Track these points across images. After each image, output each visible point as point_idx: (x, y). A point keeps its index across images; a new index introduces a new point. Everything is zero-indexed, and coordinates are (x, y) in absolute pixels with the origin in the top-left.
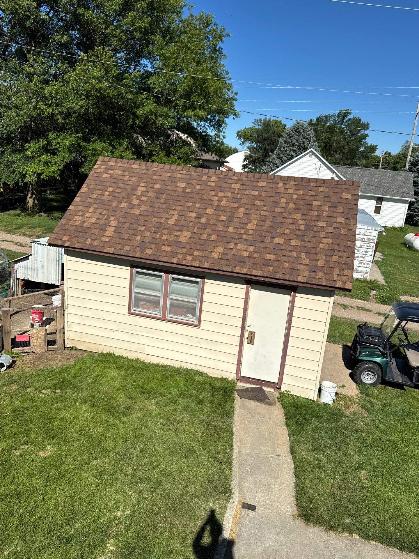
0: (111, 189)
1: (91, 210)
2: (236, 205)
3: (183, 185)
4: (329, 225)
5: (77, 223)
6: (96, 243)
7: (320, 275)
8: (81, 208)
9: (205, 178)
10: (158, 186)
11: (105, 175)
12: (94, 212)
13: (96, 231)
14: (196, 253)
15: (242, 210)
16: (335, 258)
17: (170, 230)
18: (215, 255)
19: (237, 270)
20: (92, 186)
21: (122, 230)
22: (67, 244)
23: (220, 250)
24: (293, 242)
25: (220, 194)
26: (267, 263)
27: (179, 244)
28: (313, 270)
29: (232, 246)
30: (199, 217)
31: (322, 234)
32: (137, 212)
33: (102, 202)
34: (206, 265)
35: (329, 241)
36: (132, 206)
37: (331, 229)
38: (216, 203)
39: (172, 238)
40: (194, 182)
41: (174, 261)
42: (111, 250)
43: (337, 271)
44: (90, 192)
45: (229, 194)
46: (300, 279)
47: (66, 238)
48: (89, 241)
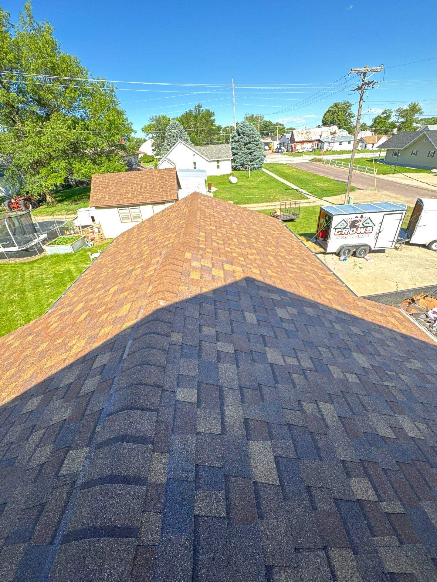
0: (101, 185)
1: (98, 193)
2: (142, 182)
3: (123, 179)
4: (169, 183)
5: (96, 199)
6: (104, 203)
7: (169, 197)
8: (94, 194)
9: (130, 175)
10: (116, 181)
11: (97, 181)
12: (99, 194)
13: (103, 200)
14: (135, 199)
15: (144, 183)
16: (172, 192)
17: (125, 195)
18: (140, 199)
19: (147, 201)
20: (94, 186)
21: (110, 198)
22: (96, 206)
23: (141, 197)
24: (161, 190)
25: (136, 179)
26: (155, 197)
27: (129, 198)
28: (167, 197)
29: (144, 195)
30: (132, 188)
31: (168, 186)
32: (112, 191)
33: (100, 191)
34: (139, 202)
35: (170, 187)
36: (110, 190)
37: (170, 184)
38: (136, 183)
39: (126, 196)
40: (127, 177)
41: (129, 203)
42: (110, 204)
43: (173, 195)
44: (95, 188)
45: (139, 179)
46: (164, 200)
47: (94, 204)
48: (102, 203)
